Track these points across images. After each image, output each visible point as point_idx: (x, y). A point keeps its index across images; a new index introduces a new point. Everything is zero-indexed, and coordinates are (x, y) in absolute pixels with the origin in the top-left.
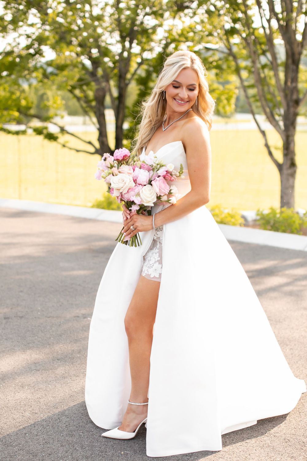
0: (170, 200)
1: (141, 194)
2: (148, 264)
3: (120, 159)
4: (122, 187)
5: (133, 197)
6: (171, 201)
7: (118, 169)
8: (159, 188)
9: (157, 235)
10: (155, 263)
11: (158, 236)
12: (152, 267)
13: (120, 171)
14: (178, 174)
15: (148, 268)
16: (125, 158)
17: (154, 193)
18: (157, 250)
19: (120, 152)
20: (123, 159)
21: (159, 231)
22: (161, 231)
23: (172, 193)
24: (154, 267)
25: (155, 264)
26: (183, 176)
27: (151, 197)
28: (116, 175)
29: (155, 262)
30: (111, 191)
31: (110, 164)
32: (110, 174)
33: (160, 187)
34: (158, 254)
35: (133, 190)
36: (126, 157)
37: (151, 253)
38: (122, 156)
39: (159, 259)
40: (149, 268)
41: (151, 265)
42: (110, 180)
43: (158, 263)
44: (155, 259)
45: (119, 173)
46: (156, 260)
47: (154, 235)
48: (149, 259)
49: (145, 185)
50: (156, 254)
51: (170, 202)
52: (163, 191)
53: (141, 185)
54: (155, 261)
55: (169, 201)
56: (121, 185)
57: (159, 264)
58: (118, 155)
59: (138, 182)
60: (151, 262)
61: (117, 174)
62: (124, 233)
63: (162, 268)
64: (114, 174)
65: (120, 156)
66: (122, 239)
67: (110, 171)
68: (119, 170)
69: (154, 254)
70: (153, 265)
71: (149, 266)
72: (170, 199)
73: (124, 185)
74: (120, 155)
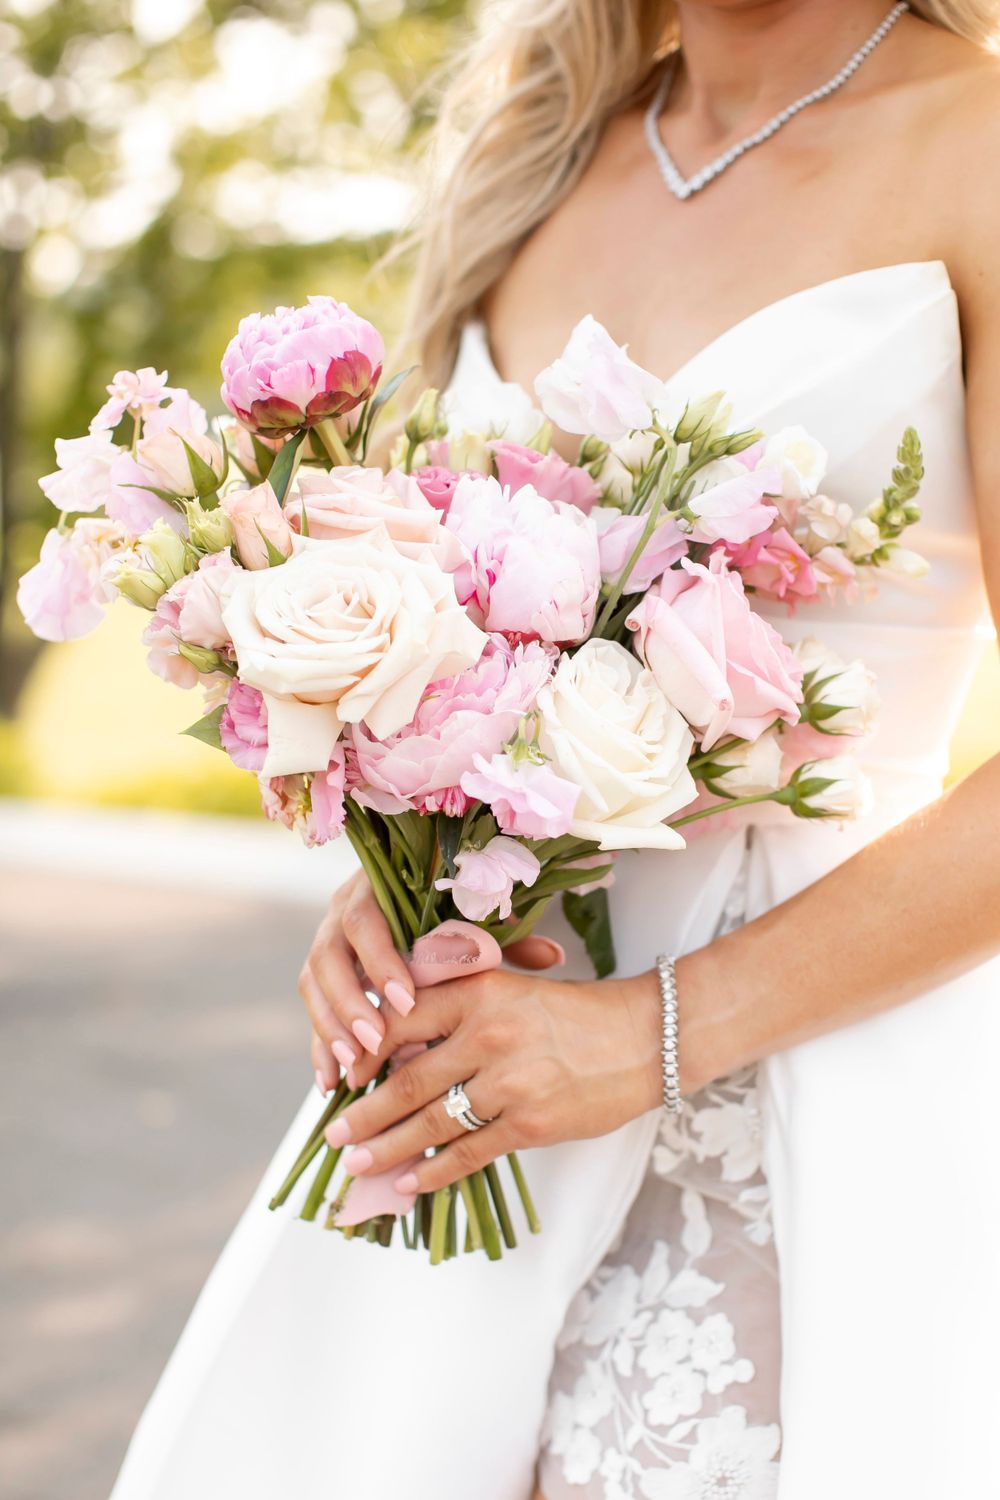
0: (821, 785)
1: (559, 736)
2: (627, 1424)
3: (302, 394)
4: (365, 673)
5: (489, 760)
6: (829, 791)
7: (281, 501)
8: (723, 659)
9: (696, 1136)
10: (701, 1415)
11: (703, 1151)
12: (683, 1456)
13: (314, 513)
14: (869, 533)
15: (635, 1465)
16: (348, 388)
17: (666, 723)
18: (693, 1286)
19: (295, 334)
20: (332, 400)
21: (717, 1106)
22: (731, 1108)
23: (834, 711)
24: (699, 1455)
25: (705, 1427)
26: (908, 558)
27: (650, 756)
28: (276, 559)
29: (709, 1406)
30: (232, 725)
31: (193, 457)
32: (203, 548)
33: (730, 652)
34: (719, 1326)
35: (471, 697)
36: (354, 380)
37: (627, 1303)
38: (322, 368)
39: (744, 1371)
40: (645, 1466)
41: (663, 1430)
42: (219, 608)
43: (735, 1414)
44: (704, 1373)
45: (299, 540)
46: (717, 1386)
47: (659, 1140)
48: (625, 1370)
49: (570, 648)
50: (696, 1316)
51: (813, 802)
52: (764, 687)
53: (534, 644)
54: (706, 1395)
55: (805, 795)
56: (355, 649)
57: (750, 1419)
58: (275, 359)
59: (507, 611)
60: (662, 1406)
61: (284, 553)
62: (348, 1150)
63: (777, 1457)
64: (252, 549)
65: (302, 363)
66: (332, 1193)
67: (202, 521)
68: (294, 507)
69: (674, 1322)
70: (691, 1437)
71: (641, 1442)
72: (819, 771)
73: (380, 649)
74: (295, 352)
